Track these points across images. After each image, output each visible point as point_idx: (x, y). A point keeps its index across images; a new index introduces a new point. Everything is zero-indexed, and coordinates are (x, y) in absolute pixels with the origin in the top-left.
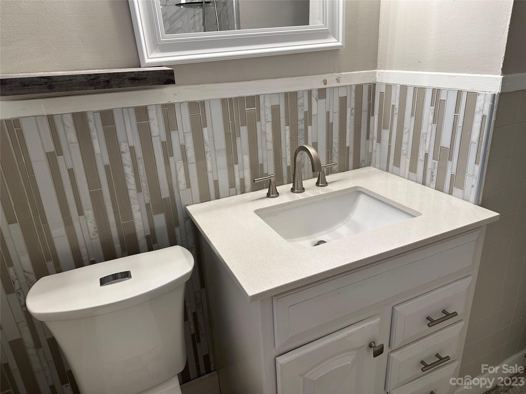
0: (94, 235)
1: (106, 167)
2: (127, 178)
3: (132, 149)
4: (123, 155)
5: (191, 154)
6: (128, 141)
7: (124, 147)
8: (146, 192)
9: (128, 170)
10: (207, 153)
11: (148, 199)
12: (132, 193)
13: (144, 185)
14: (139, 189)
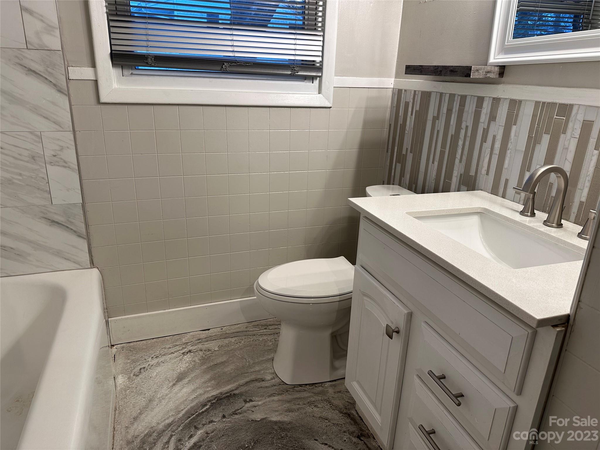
0: (433, 180)
1: (452, 135)
2: (458, 148)
3: (467, 127)
4: (462, 130)
5: (498, 145)
6: (466, 122)
7: (463, 126)
8: (463, 164)
9: (461, 143)
10: (508, 150)
11: (462, 171)
12: (457, 161)
13: (464, 158)
14: (461, 161)
